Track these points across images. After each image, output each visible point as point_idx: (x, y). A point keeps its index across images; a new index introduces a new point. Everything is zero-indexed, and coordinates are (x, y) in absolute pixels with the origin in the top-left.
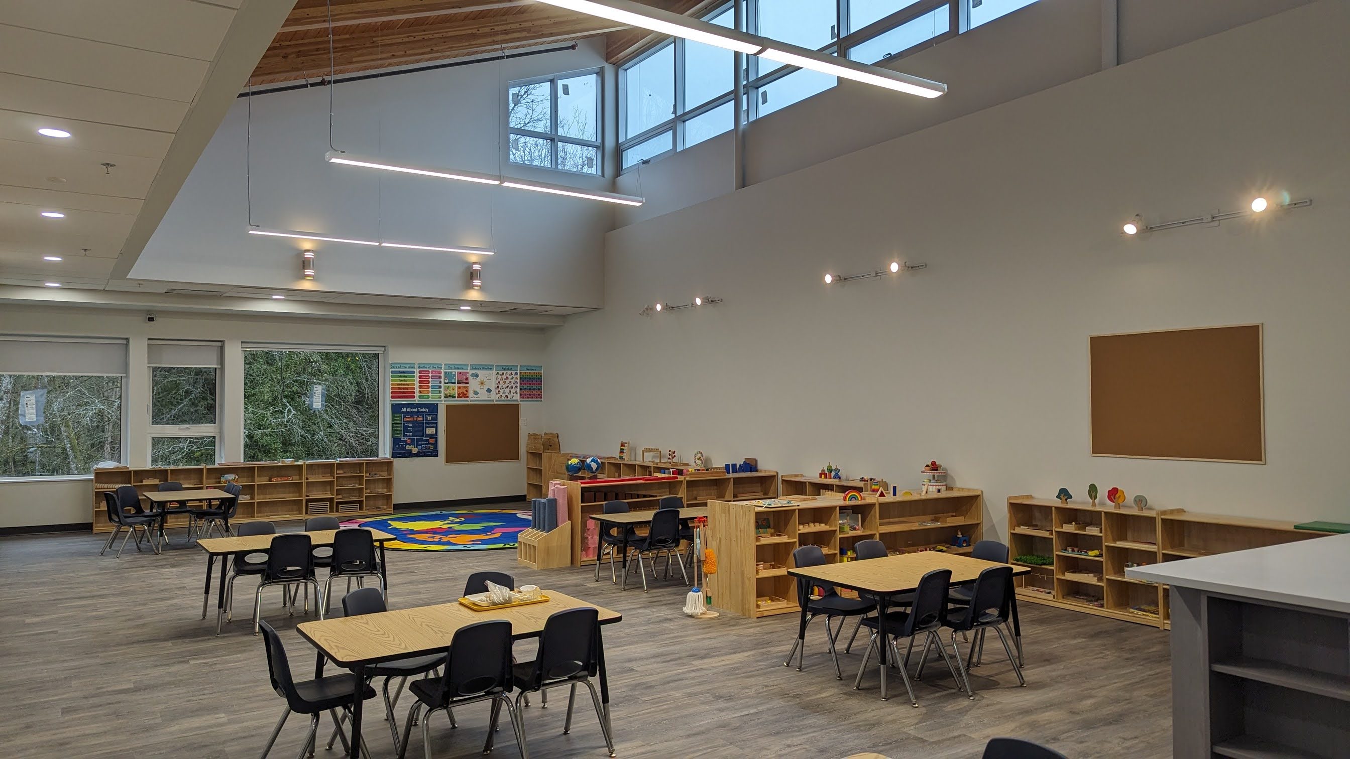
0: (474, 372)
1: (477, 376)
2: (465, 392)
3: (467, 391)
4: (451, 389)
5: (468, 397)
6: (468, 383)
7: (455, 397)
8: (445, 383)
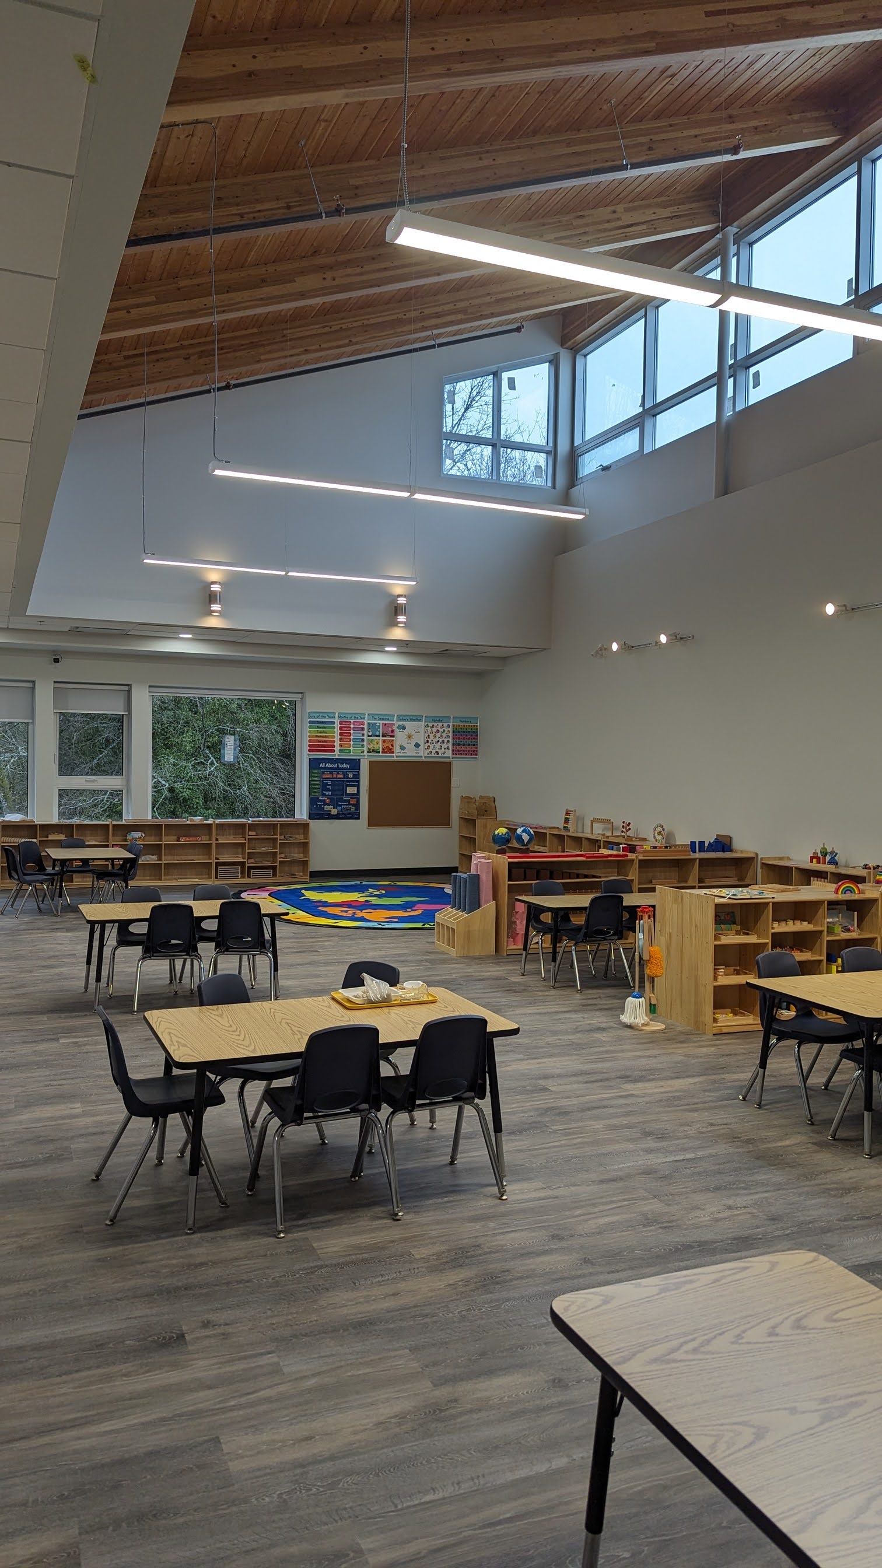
0: (400, 723)
1: (404, 728)
2: (391, 747)
3: (392, 745)
4: (375, 743)
5: (393, 752)
6: (393, 736)
7: (379, 752)
8: (369, 736)
